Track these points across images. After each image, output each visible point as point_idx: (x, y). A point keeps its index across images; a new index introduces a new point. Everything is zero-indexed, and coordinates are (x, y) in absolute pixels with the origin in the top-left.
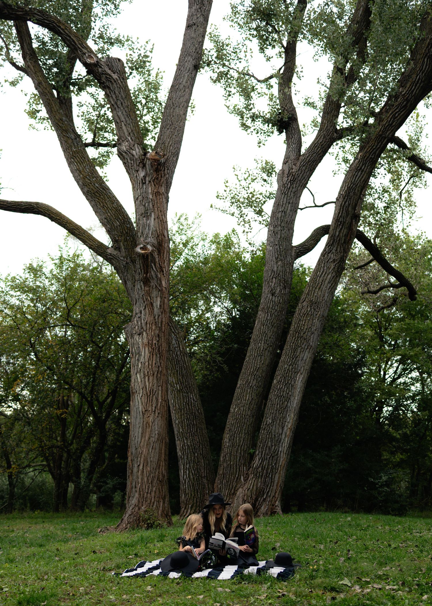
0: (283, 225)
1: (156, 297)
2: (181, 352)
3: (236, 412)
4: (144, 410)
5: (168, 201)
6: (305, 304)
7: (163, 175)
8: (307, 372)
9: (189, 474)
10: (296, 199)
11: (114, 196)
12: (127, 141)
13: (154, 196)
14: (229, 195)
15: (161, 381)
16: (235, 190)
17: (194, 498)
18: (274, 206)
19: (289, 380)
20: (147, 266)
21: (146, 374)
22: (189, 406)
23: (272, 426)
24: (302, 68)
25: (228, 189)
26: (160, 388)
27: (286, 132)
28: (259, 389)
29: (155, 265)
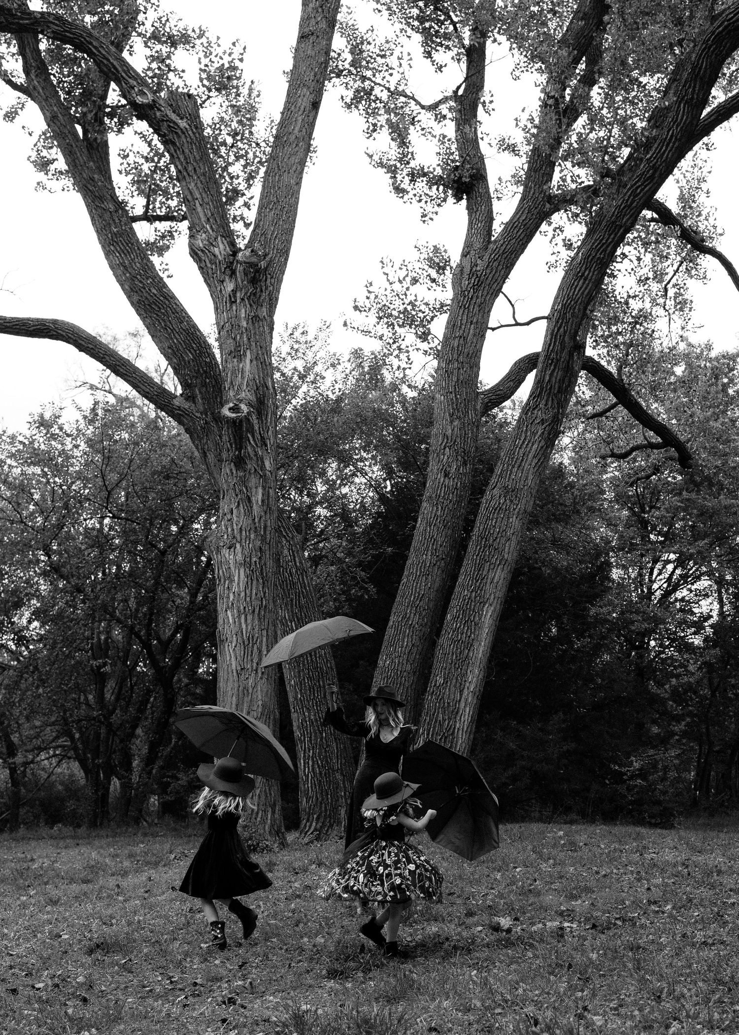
0: (461, 359)
1: (256, 488)
2: (297, 569)
3: (386, 665)
4: (239, 668)
5: (272, 329)
6: (496, 491)
7: (264, 288)
8: (499, 602)
9: (313, 766)
10: (483, 316)
12: (205, 232)
13: (250, 323)
14: (375, 305)
15: (266, 620)
16: (384, 298)
17: (321, 803)
18: (447, 328)
19: (470, 616)
20: (241, 438)
21: (242, 611)
23: (445, 688)
24: (492, 96)
25: (372, 296)
26: (264, 633)
27: (468, 199)
28: (424, 629)
29: (253, 436)
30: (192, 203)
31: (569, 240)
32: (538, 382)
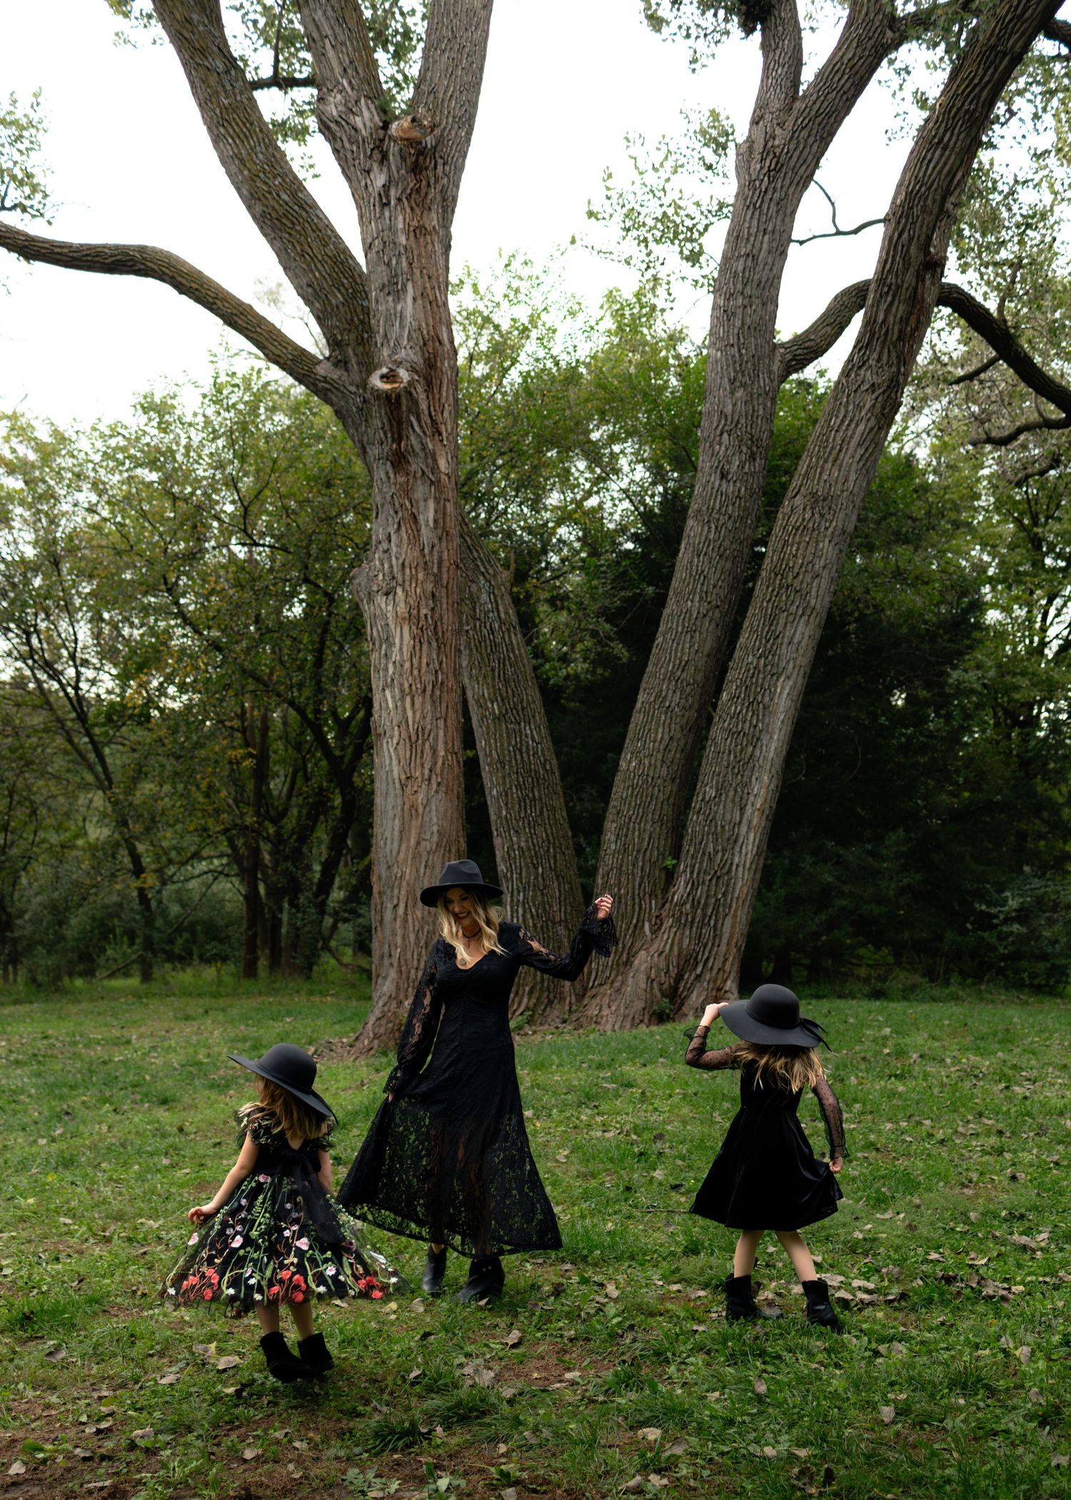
0: (748, 291)
1: (425, 500)
2: (502, 623)
3: (632, 768)
4: (403, 777)
5: (448, 247)
6: (798, 501)
7: (432, 181)
8: (802, 672)
9: (524, 915)
10: (783, 220)
11: (329, 226)
12: (341, 92)
13: (412, 238)
14: (618, 208)
15: (444, 705)
16: (631, 197)
18: (727, 241)
19: (757, 694)
20: (400, 423)
21: (407, 690)
22: (521, 753)
23: (717, 804)
25: (615, 197)
26: (441, 723)
27: (763, 30)
28: (687, 714)
29: (419, 420)
30: (319, 44)
31: (923, 94)
32: (867, 323)
